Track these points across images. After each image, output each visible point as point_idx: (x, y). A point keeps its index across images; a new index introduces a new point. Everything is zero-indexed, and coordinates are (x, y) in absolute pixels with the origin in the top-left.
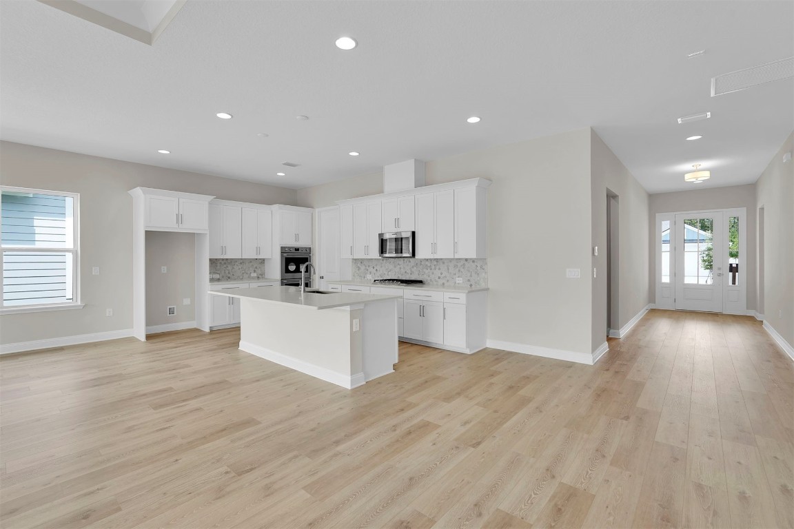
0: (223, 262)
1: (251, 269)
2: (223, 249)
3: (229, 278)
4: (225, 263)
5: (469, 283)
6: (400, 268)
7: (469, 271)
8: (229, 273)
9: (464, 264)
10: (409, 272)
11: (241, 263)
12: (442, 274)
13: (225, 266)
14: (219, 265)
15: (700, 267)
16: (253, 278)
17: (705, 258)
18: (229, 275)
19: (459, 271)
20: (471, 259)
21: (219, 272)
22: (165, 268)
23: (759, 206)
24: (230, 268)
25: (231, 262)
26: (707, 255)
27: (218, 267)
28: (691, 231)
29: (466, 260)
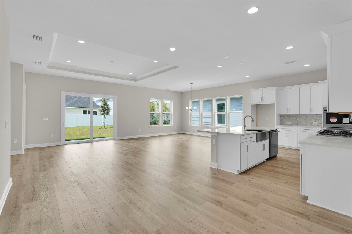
0: (294, 116)
1: (312, 120)
2: (288, 110)
3: (298, 124)
4: (295, 117)
8: (297, 122)
11: (305, 117)
13: (295, 118)
14: (291, 117)
16: (314, 125)
18: (298, 123)
21: (292, 121)
22: (267, 118)
24: (298, 119)
25: (299, 116)
27: (291, 119)
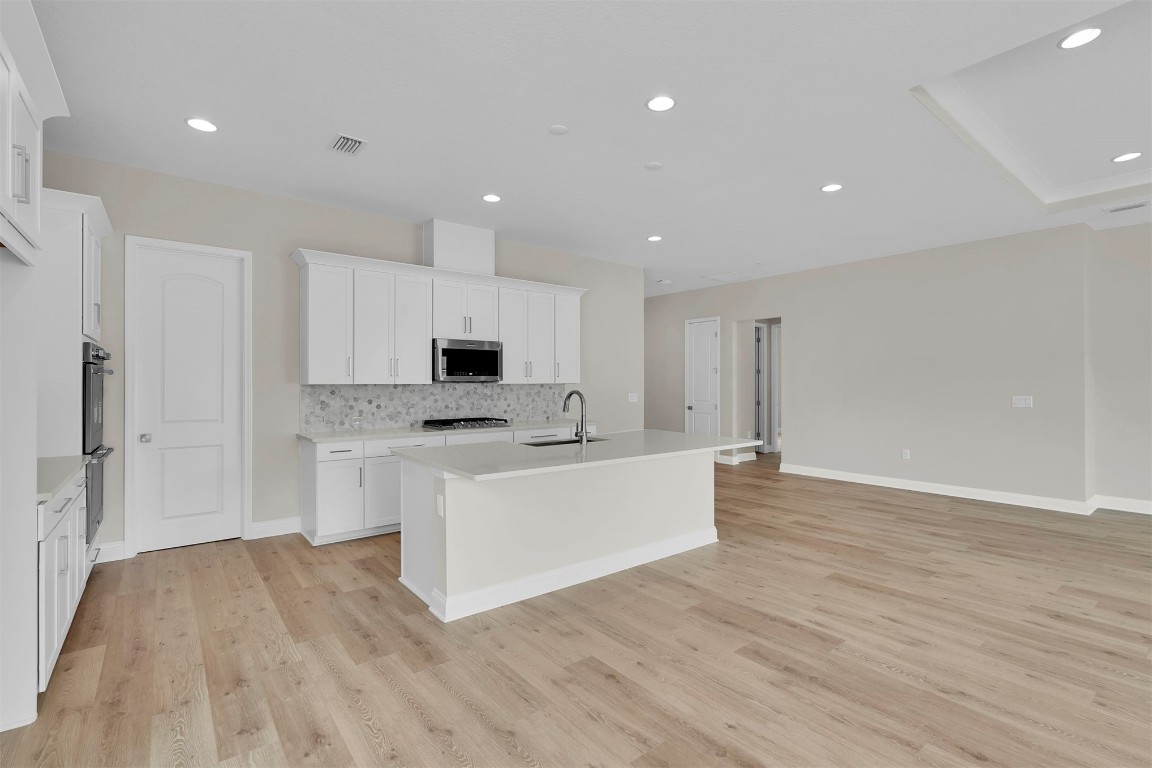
5: (546, 416)
6: (436, 401)
7: (545, 399)
9: (539, 392)
10: (453, 405)
12: (509, 406)
19: (533, 400)
20: (547, 385)
29: (542, 386)
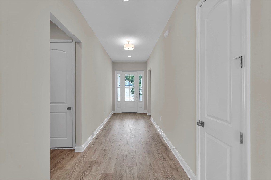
15: (130, 93)
17: (132, 91)
23: (148, 70)
26: (132, 90)
28: (127, 82)
